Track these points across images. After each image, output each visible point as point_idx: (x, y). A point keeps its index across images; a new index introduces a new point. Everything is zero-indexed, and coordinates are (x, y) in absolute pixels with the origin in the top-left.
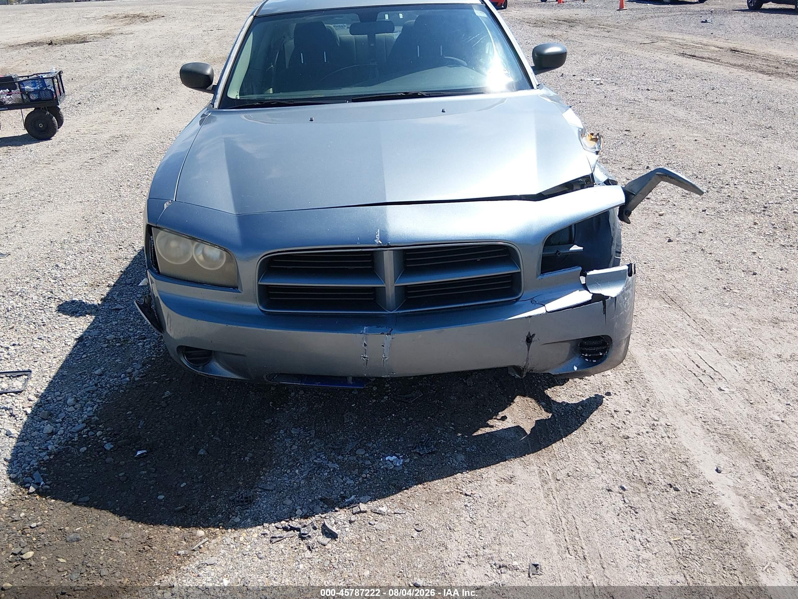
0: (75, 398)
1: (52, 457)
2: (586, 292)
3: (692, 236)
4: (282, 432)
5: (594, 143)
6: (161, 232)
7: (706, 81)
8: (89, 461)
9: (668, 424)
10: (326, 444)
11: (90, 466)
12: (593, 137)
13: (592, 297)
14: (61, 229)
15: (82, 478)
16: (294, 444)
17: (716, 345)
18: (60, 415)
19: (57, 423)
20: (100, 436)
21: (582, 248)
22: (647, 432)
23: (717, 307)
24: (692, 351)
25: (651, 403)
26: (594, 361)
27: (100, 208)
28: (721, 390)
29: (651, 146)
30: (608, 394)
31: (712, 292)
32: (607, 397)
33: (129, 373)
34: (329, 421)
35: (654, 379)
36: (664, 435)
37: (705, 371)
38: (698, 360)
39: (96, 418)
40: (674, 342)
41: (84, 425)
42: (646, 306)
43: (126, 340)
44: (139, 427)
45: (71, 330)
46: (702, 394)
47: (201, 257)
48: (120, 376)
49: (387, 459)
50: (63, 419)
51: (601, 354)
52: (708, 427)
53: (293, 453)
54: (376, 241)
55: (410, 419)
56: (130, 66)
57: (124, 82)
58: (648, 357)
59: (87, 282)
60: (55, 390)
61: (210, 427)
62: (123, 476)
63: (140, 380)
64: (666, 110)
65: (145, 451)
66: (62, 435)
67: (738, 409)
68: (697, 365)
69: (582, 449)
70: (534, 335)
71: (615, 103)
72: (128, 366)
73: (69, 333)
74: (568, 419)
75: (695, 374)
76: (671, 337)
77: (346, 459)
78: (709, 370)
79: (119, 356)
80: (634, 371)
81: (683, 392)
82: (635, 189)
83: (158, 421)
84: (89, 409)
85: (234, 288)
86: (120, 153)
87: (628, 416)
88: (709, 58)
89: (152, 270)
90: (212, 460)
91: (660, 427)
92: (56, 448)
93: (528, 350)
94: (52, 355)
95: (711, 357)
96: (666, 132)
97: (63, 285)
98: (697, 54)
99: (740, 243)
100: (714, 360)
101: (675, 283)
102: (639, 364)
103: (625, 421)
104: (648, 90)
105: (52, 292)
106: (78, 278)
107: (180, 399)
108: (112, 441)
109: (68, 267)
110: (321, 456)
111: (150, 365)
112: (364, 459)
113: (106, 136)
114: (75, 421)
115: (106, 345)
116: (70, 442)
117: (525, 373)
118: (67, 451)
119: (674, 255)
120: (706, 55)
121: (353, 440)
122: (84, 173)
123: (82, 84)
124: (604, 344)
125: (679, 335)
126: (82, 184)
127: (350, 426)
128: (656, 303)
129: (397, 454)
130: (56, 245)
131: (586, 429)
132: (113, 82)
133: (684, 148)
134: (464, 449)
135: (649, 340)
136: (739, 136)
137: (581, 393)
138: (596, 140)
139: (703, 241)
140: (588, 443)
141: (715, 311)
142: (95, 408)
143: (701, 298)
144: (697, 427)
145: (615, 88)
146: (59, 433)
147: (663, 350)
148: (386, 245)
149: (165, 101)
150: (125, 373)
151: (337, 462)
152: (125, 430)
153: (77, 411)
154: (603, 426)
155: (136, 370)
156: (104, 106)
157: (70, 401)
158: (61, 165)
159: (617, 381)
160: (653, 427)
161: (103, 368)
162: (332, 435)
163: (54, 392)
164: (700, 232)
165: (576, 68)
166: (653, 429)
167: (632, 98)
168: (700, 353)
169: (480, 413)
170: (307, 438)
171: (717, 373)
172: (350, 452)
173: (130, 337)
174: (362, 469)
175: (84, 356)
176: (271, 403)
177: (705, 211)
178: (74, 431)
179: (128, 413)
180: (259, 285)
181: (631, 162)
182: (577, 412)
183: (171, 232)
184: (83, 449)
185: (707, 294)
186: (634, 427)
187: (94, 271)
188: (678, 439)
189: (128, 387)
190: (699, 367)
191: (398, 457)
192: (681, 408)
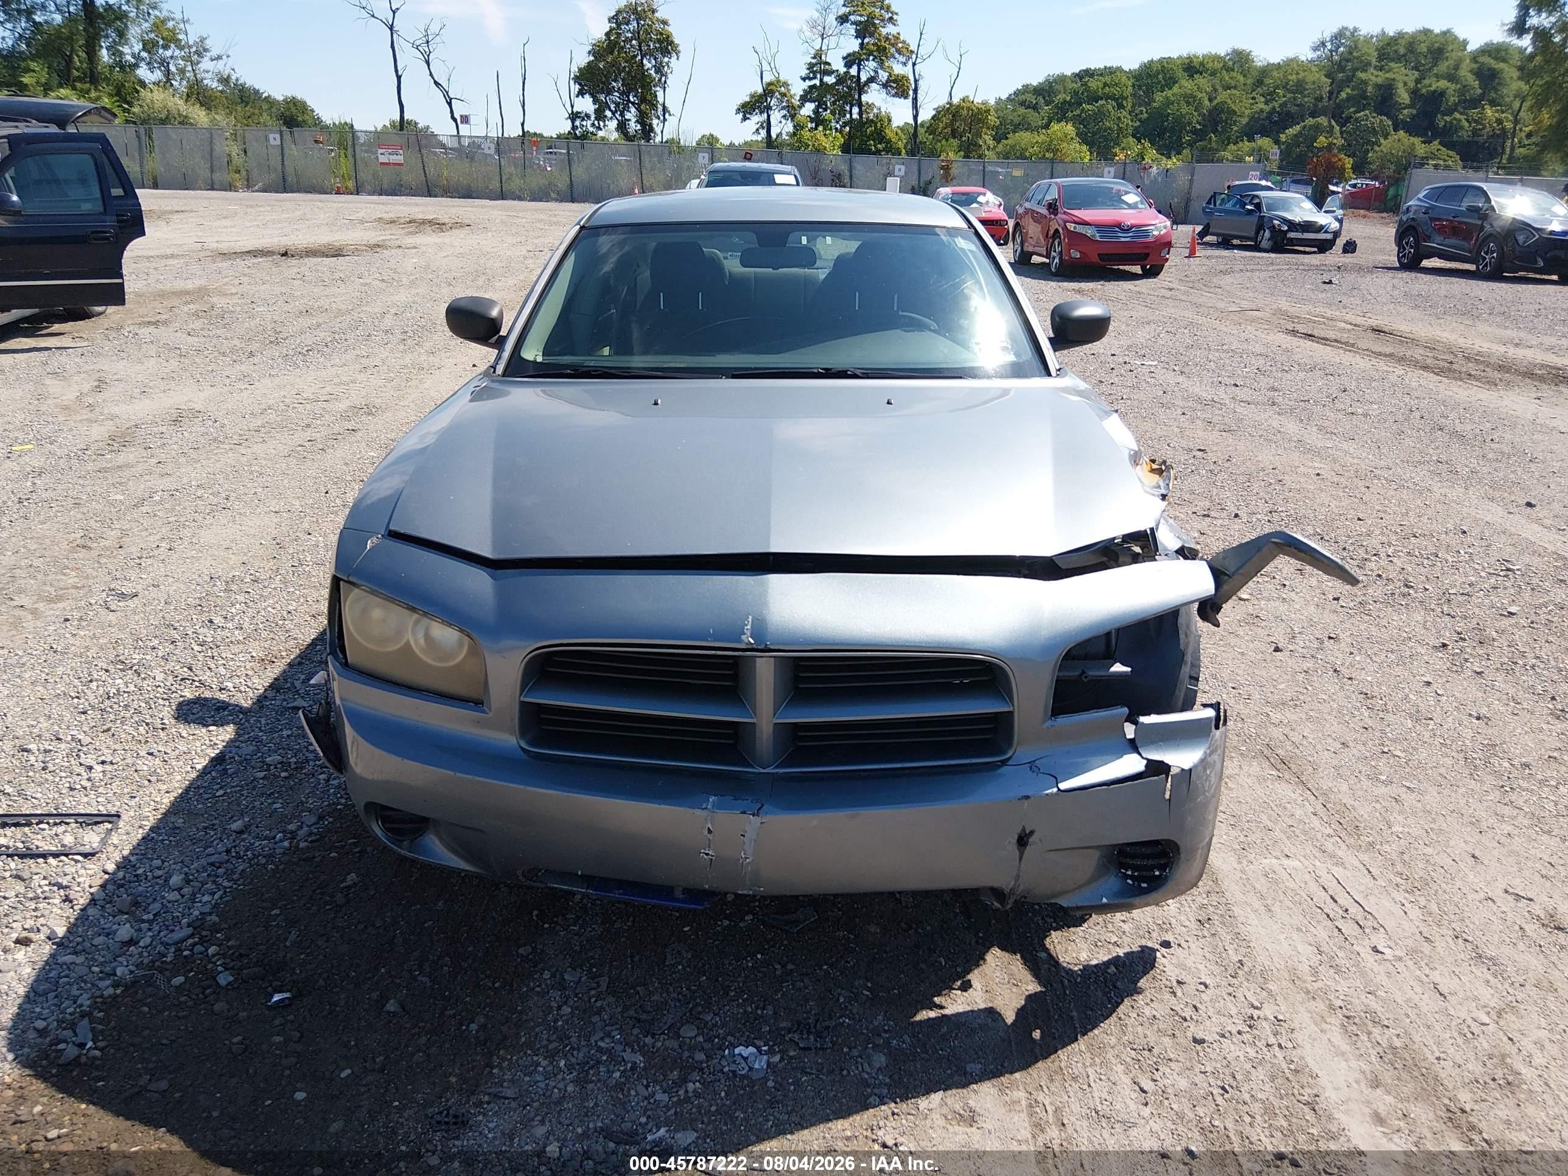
0: (186, 874)
1: (118, 992)
2: (1135, 756)
3: (1316, 645)
4: (547, 975)
5: (1156, 478)
6: (356, 591)
7: (1332, 378)
8: (183, 1006)
9: (1280, 1017)
10: (626, 1008)
11: (183, 1017)
12: (1155, 466)
13: (1146, 766)
14: (233, 557)
15: (164, 1042)
16: (565, 1003)
17: (1365, 857)
18: (151, 907)
19: (143, 921)
20: (214, 956)
21: (1129, 669)
22: (1239, 1033)
23: (1366, 783)
24: (1321, 868)
25: (1246, 969)
26: (1144, 885)
27: (306, 525)
28: (1378, 951)
29: (1241, 479)
30: (1166, 944)
31: (1355, 751)
32: (1163, 950)
33: (292, 832)
34: (637, 959)
35: (1253, 920)
36: (1272, 1040)
37: (1347, 910)
38: (1332, 885)
39: (214, 918)
40: (1288, 848)
41: (190, 930)
42: (1237, 771)
43: (299, 767)
44: (288, 944)
45: (207, 742)
46: (1342, 961)
47: (422, 641)
48: (274, 838)
49: (737, 1051)
50: (155, 915)
51: (1157, 873)
52: (1354, 1028)
53: (560, 1023)
54: (743, 637)
55: (790, 967)
56: (402, 297)
57: (388, 321)
58: (1240, 874)
59: (254, 654)
60: (155, 856)
61: (416, 954)
62: (238, 1043)
63: (308, 847)
64: (1266, 421)
65: (287, 995)
66: (146, 947)
67: (1410, 994)
68: (1332, 897)
69: (1113, 1061)
70: (1032, 832)
71: (1181, 403)
72: (293, 817)
73: (204, 747)
74: (1090, 992)
75: (1328, 916)
76: (1282, 836)
77: (660, 1044)
78: (1354, 909)
79: (281, 796)
80: (1214, 898)
81: (1307, 951)
82: (1231, 566)
83: (323, 935)
84: (206, 898)
85: (476, 704)
86: (359, 434)
87: (1203, 995)
88: (1336, 341)
89: (336, 657)
90: (408, 1026)
91: (1264, 1023)
92: (132, 972)
93: (1021, 859)
94: (165, 787)
95: (1358, 883)
96: (1267, 457)
97: (213, 658)
98: (1316, 333)
99: (1401, 662)
100: (1362, 888)
101: (1287, 731)
102: (1224, 887)
103: (1198, 1005)
104: (1236, 385)
105: (190, 669)
106: (241, 646)
107: (372, 892)
108: (232, 968)
109: (230, 625)
110: (613, 1034)
111: (331, 820)
112: (692, 1049)
113: (342, 406)
114: (177, 921)
115: (262, 774)
116: (158, 964)
117: (1011, 901)
118: (149, 981)
119: (1285, 677)
120: (1331, 335)
121: (678, 1004)
122: (293, 462)
123: (320, 321)
124: (1164, 854)
125: (1297, 832)
126: (286, 481)
127: (674, 973)
128: (1255, 767)
129: (758, 1042)
130: (219, 583)
131: (1123, 1017)
132: (370, 320)
133: (1298, 487)
134: (887, 1042)
135: (1242, 839)
136: (1391, 472)
137: (1114, 939)
138: (1160, 472)
139: (1336, 654)
140: (1125, 1047)
141: (1362, 789)
142: (216, 897)
143: (1335, 762)
144: (1334, 1028)
145: (1181, 379)
146: (141, 944)
147: (1267, 861)
148: (762, 647)
149: (448, 354)
150: (284, 832)
151: (642, 1049)
152: (261, 947)
153: (184, 900)
154: (1155, 1013)
155: (306, 825)
156: (350, 356)
157: (176, 880)
158: (258, 449)
159: (1183, 918)
160: (1251, 1022)
161: (247, 819)
162: (638, 988)
163: (152, 859)
164: (1330, 638)
165: (1116, 342)
166: (1250, 1027)
167: (1210, 397)
168: (1338, 871)
169: (923, 966)
170: (593, 992)
171: (1369, 916)
172: (669, 1029)
173: (307, 761)
174: (687, 1069)
175: (221, 792)
176: (535, 913)
177: (1337, 599)
178: (170, 942)
179: (274, 912)
180: (523, 704)
181: (1207, 504)
182: (1105, 979)
183: (373, 592)
184: (179, 980)
185: (1346, 755)
186: (1214, 1019)
187: (272, 635)
188: (1299, 1051)
189: (285, 859)
190: (1336, 902)
191: (758, 1049)
192: (1304, 985)
